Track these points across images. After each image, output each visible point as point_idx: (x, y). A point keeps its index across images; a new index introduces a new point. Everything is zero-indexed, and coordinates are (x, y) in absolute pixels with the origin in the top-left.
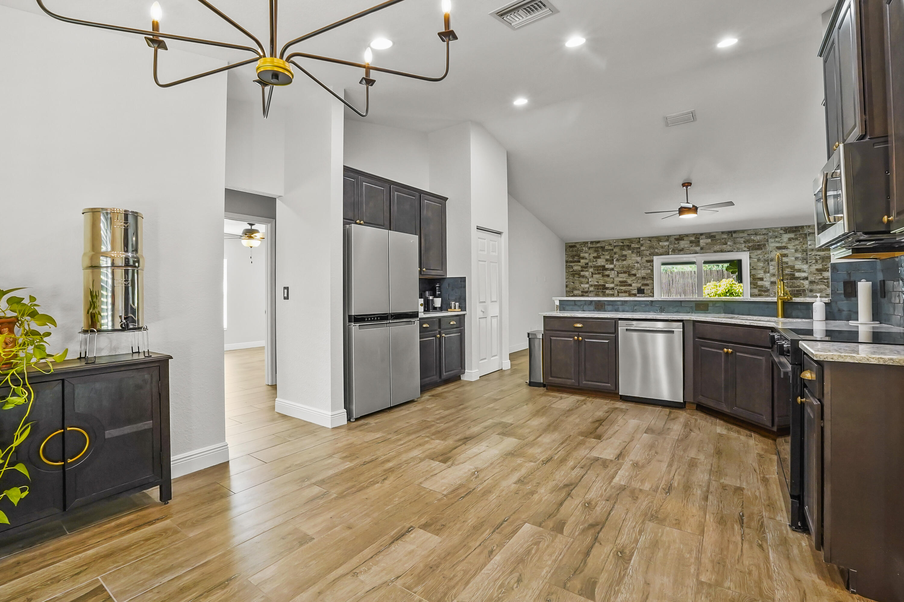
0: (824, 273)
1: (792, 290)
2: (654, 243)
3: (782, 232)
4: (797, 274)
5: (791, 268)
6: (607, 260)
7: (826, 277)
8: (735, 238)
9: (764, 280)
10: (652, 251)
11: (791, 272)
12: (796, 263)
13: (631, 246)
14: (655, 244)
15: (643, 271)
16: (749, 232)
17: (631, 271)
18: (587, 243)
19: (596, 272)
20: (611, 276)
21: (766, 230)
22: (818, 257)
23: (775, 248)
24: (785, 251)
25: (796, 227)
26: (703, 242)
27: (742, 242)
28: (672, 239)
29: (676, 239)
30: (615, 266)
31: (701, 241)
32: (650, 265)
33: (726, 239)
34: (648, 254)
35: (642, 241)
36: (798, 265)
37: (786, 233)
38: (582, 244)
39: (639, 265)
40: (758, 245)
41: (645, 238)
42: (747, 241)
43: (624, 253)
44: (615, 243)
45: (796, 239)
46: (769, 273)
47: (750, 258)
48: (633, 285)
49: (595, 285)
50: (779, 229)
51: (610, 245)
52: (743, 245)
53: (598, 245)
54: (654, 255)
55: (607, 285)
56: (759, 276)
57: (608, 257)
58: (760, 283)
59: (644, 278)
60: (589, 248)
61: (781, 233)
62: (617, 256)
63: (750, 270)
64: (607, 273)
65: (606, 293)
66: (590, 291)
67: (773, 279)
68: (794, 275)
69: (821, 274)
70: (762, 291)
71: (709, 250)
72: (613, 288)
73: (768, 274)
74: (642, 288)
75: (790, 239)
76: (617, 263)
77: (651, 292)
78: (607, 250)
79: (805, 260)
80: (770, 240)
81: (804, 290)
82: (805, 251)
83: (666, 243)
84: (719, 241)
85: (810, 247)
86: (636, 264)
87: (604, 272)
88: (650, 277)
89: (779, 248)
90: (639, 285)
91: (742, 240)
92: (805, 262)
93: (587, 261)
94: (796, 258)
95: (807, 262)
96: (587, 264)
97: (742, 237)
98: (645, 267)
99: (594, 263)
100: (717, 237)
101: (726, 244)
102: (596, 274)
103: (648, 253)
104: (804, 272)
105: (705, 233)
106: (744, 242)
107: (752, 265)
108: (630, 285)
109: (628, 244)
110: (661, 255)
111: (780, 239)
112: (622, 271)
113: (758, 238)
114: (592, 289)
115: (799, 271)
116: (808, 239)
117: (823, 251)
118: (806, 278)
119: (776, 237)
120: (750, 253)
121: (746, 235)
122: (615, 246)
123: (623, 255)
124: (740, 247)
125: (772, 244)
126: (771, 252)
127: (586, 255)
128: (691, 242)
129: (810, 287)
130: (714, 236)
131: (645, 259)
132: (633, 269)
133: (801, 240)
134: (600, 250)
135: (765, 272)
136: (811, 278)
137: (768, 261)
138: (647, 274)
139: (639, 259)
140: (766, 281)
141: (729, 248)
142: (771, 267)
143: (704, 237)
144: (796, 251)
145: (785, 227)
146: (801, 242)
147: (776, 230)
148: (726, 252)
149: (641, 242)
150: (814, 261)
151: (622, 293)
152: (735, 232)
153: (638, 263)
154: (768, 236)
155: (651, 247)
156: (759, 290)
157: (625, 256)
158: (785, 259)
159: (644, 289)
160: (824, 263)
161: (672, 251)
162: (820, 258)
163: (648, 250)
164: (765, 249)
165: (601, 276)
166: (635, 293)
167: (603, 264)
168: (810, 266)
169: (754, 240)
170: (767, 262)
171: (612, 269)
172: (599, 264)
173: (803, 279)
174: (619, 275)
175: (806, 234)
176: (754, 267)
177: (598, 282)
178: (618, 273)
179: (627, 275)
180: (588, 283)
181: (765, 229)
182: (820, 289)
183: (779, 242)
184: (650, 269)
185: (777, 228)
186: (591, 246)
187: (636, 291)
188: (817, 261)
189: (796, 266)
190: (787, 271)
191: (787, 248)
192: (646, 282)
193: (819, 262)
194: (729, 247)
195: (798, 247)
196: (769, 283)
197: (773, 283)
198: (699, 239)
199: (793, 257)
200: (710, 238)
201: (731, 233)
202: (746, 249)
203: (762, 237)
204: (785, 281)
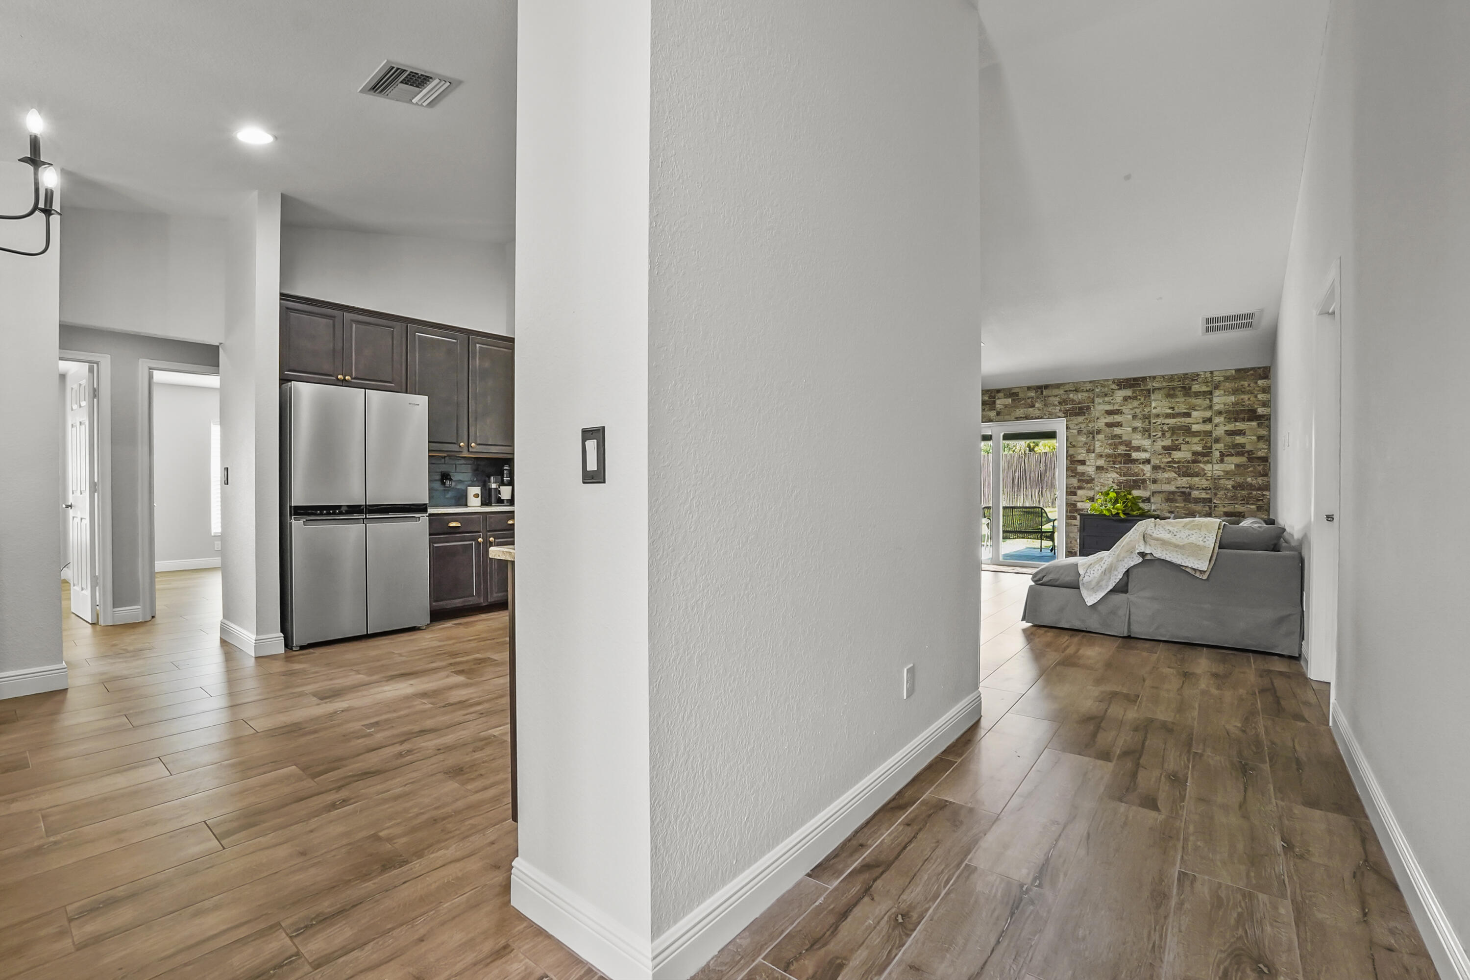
0: (1174, 452)
1: (1126, 480)
3: (1114, 387)
4: (1135, 455)
5: (1127, 445)
7: (1177, 460)
8: (1045, 397)
9: (1087, 463)
11: (1126, 450)
12: (1133, 437)
16: (1067, 388)
21: (1091, 384)
22: (1165, 428)
23: (1103, 412)
24: (1117, 418)
25: (1135, 379)
26: (1000, 403)
27: (1056, 403)
31: (998, 402)
33: (1032, 398)
36: (1137, 439)
37: (1120, 389)
40: (1080, 408)
42: (1064, 402)
45: (1135, 398)
46: (1094, 452)
47: (1067, 428)
50: (1110, 383)
52: (1058, 408)
56: (1080, 458)
58: (1081, 468)
61: (1112, 389)
63: (1067, 447)
67: (1101, 462)
68: (1130, 456)
69: (1170, 454)
70: (1083, 481)
71: (1009, 417)
73: (1093, 455)
75: (1126, 399)
79: (1146, 432)
80: (1097, 400)
81: (1144, 481)
82: (1147, 417)
84: (1023, 402)
85: (1154, 411)
89: (1109, 413)
91: (1056, 400)
92: (1146, 436)
94: (1135, 429)
95: (1150, 435)
97: (1056, 396)
100: (1021, 395)
101: (1033, 406)
104: (1145, 451)
105: (1004, 389)
106: (1059, 403)
107: (1070, 440)
111: (1111, 398)
113: (1080, 396)
115: (1138, 449)
116: (1153, 398)
117: (1174, 418)
118: (1148, 461)
119: (1106, 395)
120: (1067, 421)
121: (1062, 392)
124: (1053, 411)
125: (1100, 407)
126: (1098, 419)
128: (983, 403)
129: (1153, 476)
130: (1016, 394)
133: (1142, 399)
135: (1089, 451)
136: (1155, 461)
137: (1093, 434)
140: (1089, 465)
141: (1037, 413)
142: (1097, 443)
143: (1001, 395)
144: (1134, 417)
145: (1118, 379)
146: (1142, 403)
147: (1106, 383)
148: (1032, 418)
150: (1160, 434)
152: (1046, 387)
154: (1094, 394)
156: (1079, 481)
158: (1118, 431)
160: (1175, 438)
162: (1169, 428)
164: (1089, 414)
168: (1154, 441)
169: (1073, 401)
170: (1091, 436)
173: (1143, 463)
175: (1149, 390)
176: (1073, 443)
181: (1090, 382)
182: (1166, 478)
183: (1110, 403)
185: (1107, 380)
188: (1163, 434)
189: (1133, 442)
190: (1121, 449)
191: (1122, 413)
193: (1168, 435)
194: (1037, 411)
195: (1138, 411)
196: (1094, 469)
197: (1099, 468)
198: (995, 398)
199: (1130, 427)
200: (1010, 397)
201: (1040, 389)
202: (1061, 414)
203: (1086, 394)
204: (1117, 466)
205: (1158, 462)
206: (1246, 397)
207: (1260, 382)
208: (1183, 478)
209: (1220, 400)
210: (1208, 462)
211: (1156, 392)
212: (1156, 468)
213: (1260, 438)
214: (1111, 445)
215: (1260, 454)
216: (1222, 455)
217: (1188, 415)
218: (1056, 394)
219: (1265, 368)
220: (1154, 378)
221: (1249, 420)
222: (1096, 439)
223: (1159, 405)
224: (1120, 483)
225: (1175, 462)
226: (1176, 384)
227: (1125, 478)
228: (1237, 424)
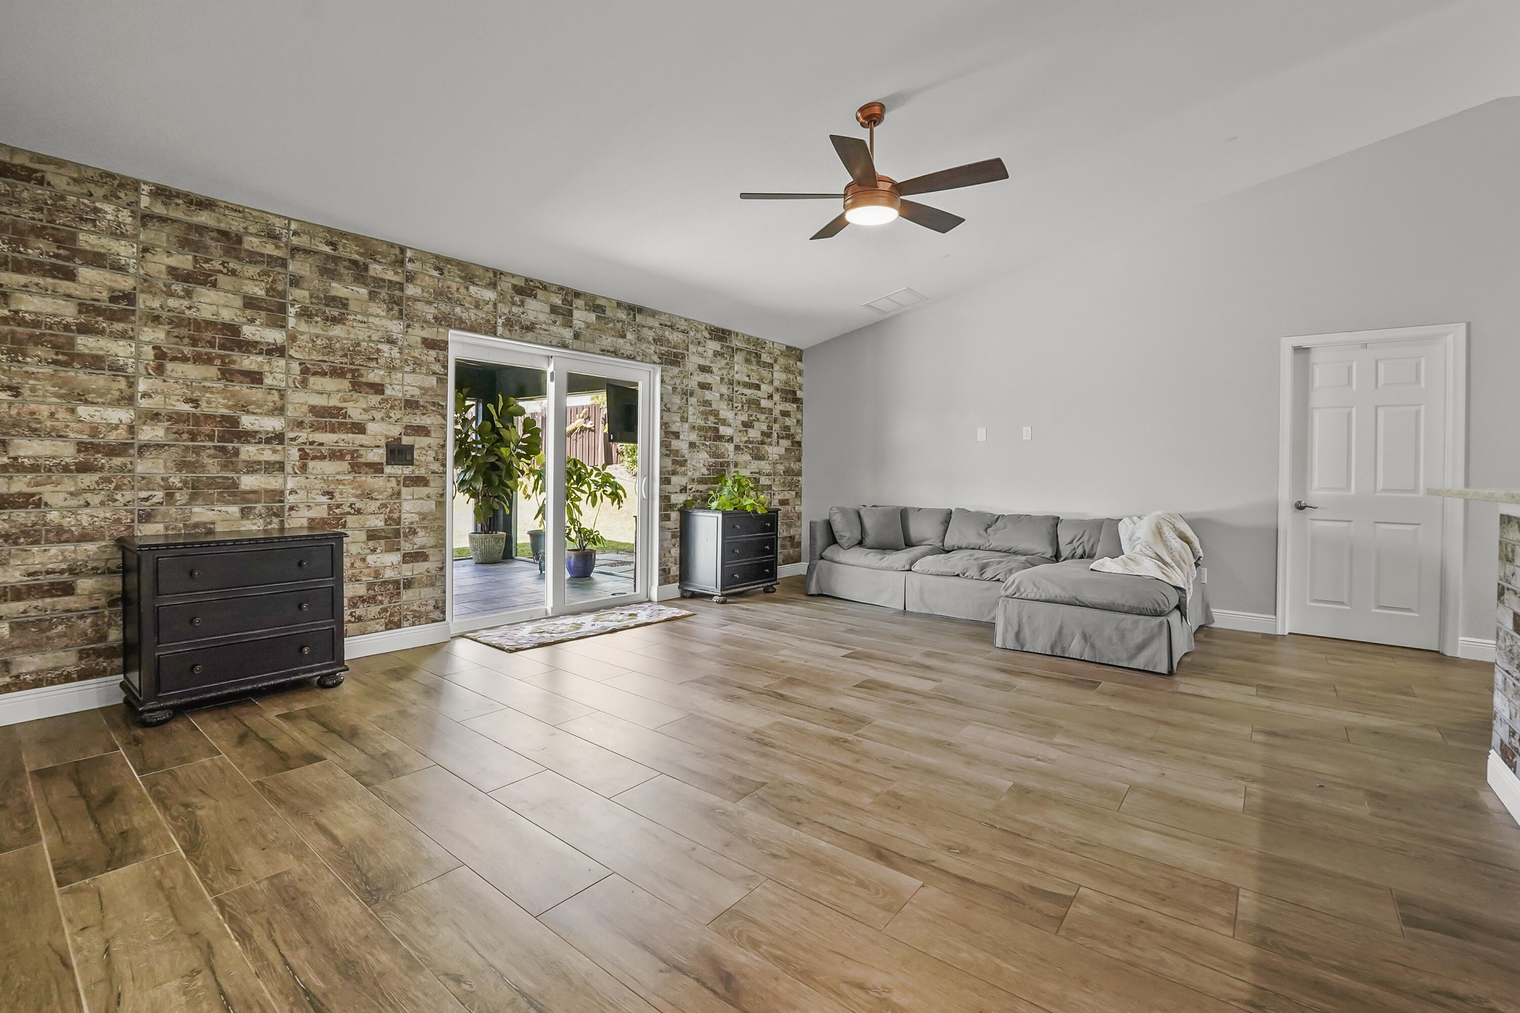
0: (749, 430)
1: (715, 463)
2: (454, 284)
3: (706, 334)
4: (722, 430)
5: (715, 416)
6: (250, 303)
7: (751, 439)
8: (638, 326)
9: (681, 437)
10: (445, 308)
11: (715, 423)
12: (721, 406)
13: (366, 268)
14: (454, 286)
15: (409, 378)
16: (663, 319)
17: (363, 371)
18: (135, 185)
19: (188, 350)
20: (268, 381)
21: (686, 324)
22: (744, 399)
23: (696, 366)
24: (708, 378)
25: (724, 331)
26: (582, 317)
27: (650, 339)
28: (505, 285)
29: (518, 290)
30: (293, 338)
31: (576, 314)
32: (437, 360)
33: (623, 322)
34: (430, 317)
35: (411, 260)
36: (723, 409)
37: (711, 339)
38: (92, 181)
39: (395, 352)
40: (676, 355)
41: (422, 256)
42: (659, 340)
43: (338, 289)
44: (295, 233)
45: (722, 355)
46: (687, 422)
47: (662, 381)
48: (371, 427)
49: (176, 418)
50: (703, 327)
51: (272, 236)
52: (653, 348)
53: (204, 218)
54: (450, 326)
55: (247, 422)
56: (673, 428)
57: (258, 291)
58: (675, 444)
59: (411, 404)
60: (146, 218)
61: (705, 337)
62: (300, 294)
63: (662, 411)
64: (250, 362)
65: (243, 456)
66: (144, 448)
67: (693, 437)
68: (718, 430)
69: (747, 432)
70: (677, 462)
71: (591, 345)
72: (279, 438)
73: (687, 425)
74: (406, 440)
75: (715, 354)
76: (303, 327)
77: (436, 459)
78: (254, 258)
79: (730, 402)
80: (692, 348)
81: (728, 464)
82: (731, 383)
83: (489, 295)
84: (611, 324)
85: (737, 377)
86: (385, 347)
87: (236, 355)
88: (434, 404)
89: (702, 369)
90: (395, 431)
91: (650, 335)
92: (730, 406)
93: (125, 283)
94: (722, 396)
96: (129, 297)
97: (651, 328)
98: (418, 363)
99: (172, 303)
100: (609, 313)
101: (624, 336)
102: (185, 359)
103: (430, 312)
104: (729, 425)
105: (585, 294)
106: (654, 340)
107: (665, 400)
108: (359, 428)
109: (356, 257)
110: (472, 329)
111: (703, 349)
112: (325, 367)
113: (675, 337)
114: (151, 433)
115: (724, 422)
116: (735, 359)
117: (749, 388)
118: (731, 439)
119: (699, 343)
120: (662, 371)
121: (657, 324)
122: (295, 250)
123: (334, 299)
124: (648, 350)
125: (693, 360)
126: (691, 374)
127: (124, 250)
128: (554, 310)
129: (735, 458)
130: (603, 309)
131: (418, 333)
132: (373, 364)
133: (728, 358)
134: (216, 248)
137: (687, 394)
138: (424, 391)
139: (396, 327)
140: (683, 440)
141: (629, 349)
142: (690, 408)
143: (579, 303)
144: (722, 380)
145: (709, 325)
146: (728, 364)
147: (699, 326)
148: (623, 356)
149: (410, 266)
150: (740, 405)
151: (323, 458)
152: (640, 310)
153: (391, 341)
154: (688, 337)
155: (441, 294)
156: (673, 462)
157: (343, 303)
158: (708, 395)
159: (411, 448)
160: (750, 412)
161: (504, 325)
162: (746, 400)
163: (430, 303)
164: (684, 365)
165: (212, 371)
166: (376, 459)
167: (227, 315)
168: (736, 414)
169: (668, 341)
170: (685, 397)
171: (279, 351)
172: (206, 314)
173: (728, 441)
174: (312, 380)
175: (733, 348)
176: (668, 406)
177: (195, 402)
178: (305, 371)
179: (345, 384)
180: (128, 400)
181: (686, 320)
183: (702, 356)
184: (434, 373)
185: (701, 323)
186: (159, 209)
187: (382, 451)
188: (742, 407)
189: (720, 412)
190: (711, 421)
191: (712, 372)
192: (419, 420)
194: (628, 346)
195: (725, 372)
196: (687, 445)
197: (692, 445)
198: (571, 306)
199: (718, 392)
200: (594, 311)
201: (634, 310)
202: (655, 358)
203: (681, 336)
204: (707, 443)
205: (738, 441)
206: (791, 376)
207: (798, 363)
208: (755, 461)
209: (779, 377)
210: (770, 444)
211: (738, 352)
212: (737, 448)
213: (798, 421)
214: (703, 413)
215: (798, 438)
216: (778, 437)
217: (758, 387)
218: (651, 325)
219: (801, 350)
220: (737, 334)
221: (793, 402)
222: (689, 403)
223: (741, 370)
224: (710, 466)
225: (751, 443)
226: (751, 348)
227: (713, 460)
228: (787, 404)
